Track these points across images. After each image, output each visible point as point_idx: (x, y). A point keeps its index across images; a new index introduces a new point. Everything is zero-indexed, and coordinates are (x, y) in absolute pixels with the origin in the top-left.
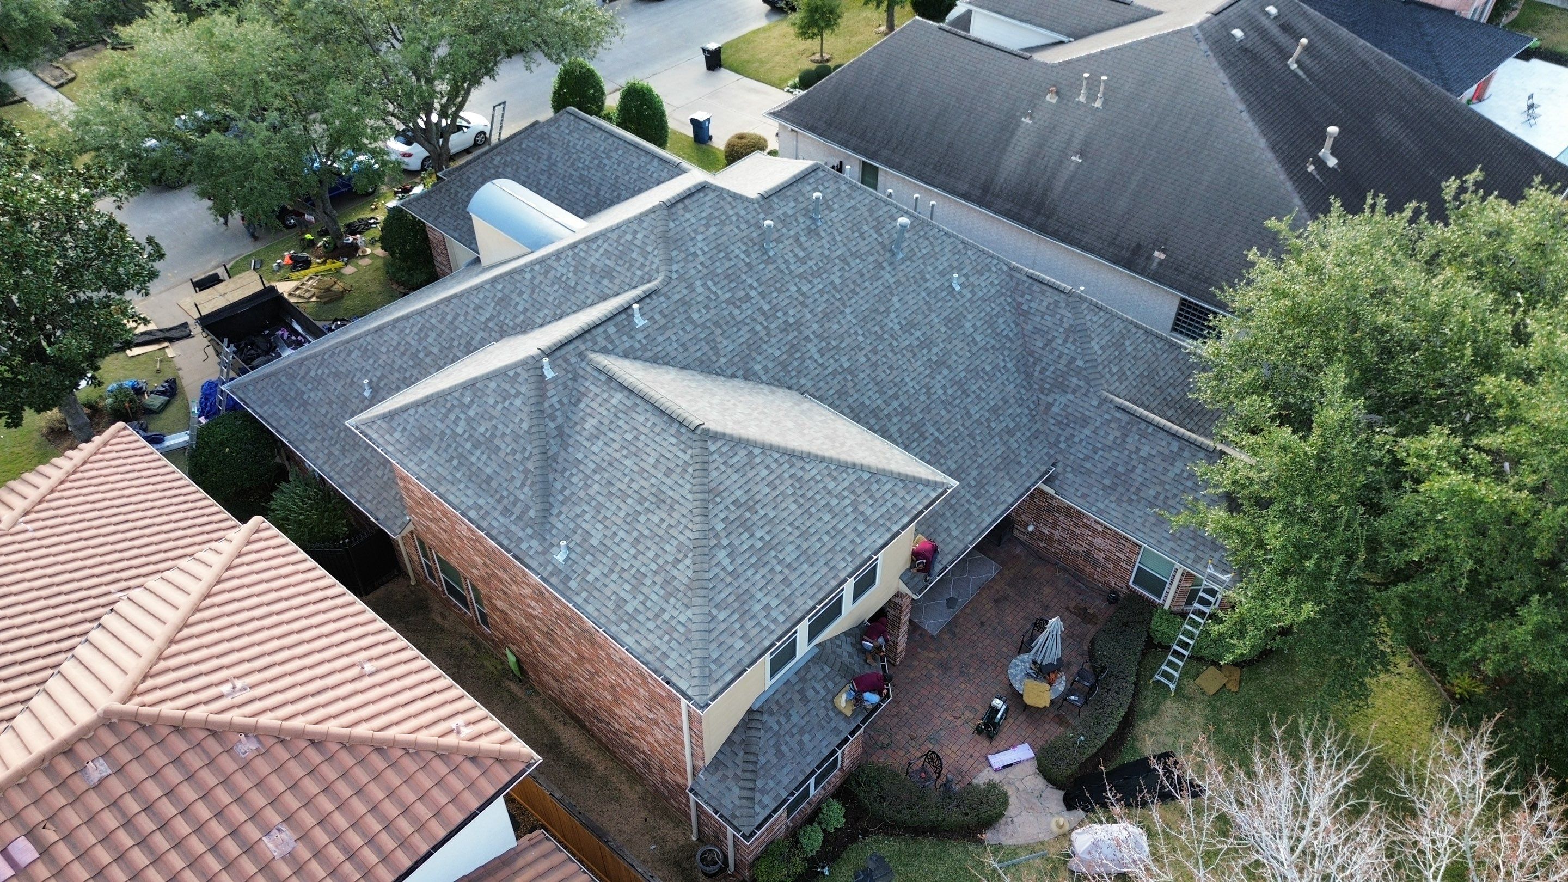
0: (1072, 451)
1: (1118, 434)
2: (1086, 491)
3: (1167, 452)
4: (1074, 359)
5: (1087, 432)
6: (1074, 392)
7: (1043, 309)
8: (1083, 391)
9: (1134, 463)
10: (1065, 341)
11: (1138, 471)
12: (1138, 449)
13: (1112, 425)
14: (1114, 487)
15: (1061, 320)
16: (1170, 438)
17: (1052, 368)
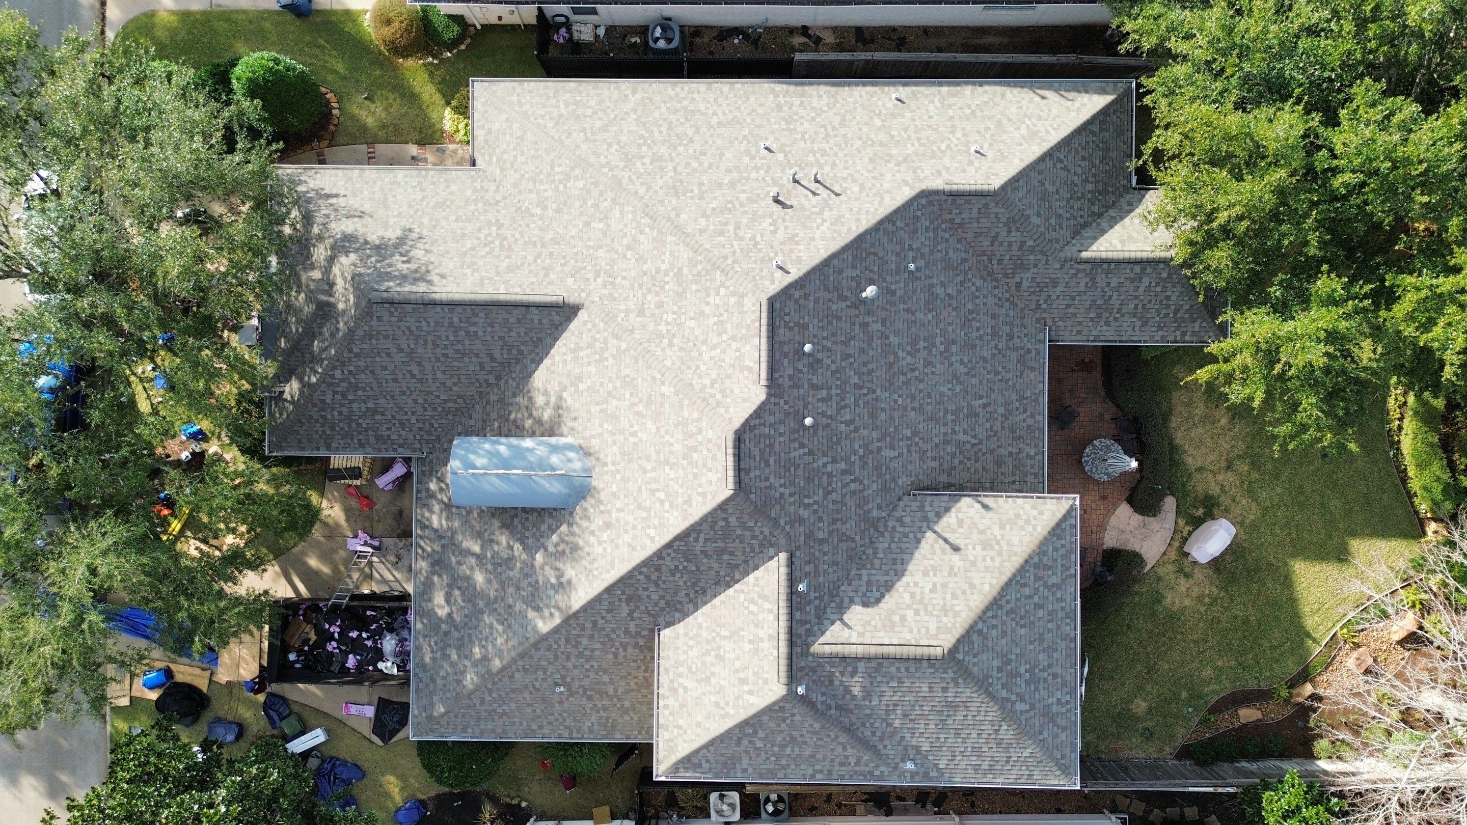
0: (1054, 306)
1: (1087, 280)
2: (1078, 328)
3: (1132, 276)
4: (1023, 243)
5: (1060, 288)
6: (1035, 266)
7: (976, 216)
8: (1043, 261)
9: (1110, 293)
10: (1009, 232)
11: (1115, 297)
12: (1108, 284)
13: (1079, 275)
14: (1099, 316)
15: (997, 217)
16: (1131, 265)
17: (1007, 257)
